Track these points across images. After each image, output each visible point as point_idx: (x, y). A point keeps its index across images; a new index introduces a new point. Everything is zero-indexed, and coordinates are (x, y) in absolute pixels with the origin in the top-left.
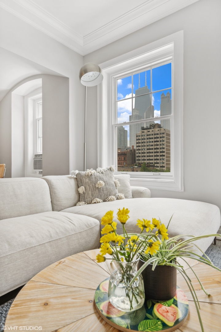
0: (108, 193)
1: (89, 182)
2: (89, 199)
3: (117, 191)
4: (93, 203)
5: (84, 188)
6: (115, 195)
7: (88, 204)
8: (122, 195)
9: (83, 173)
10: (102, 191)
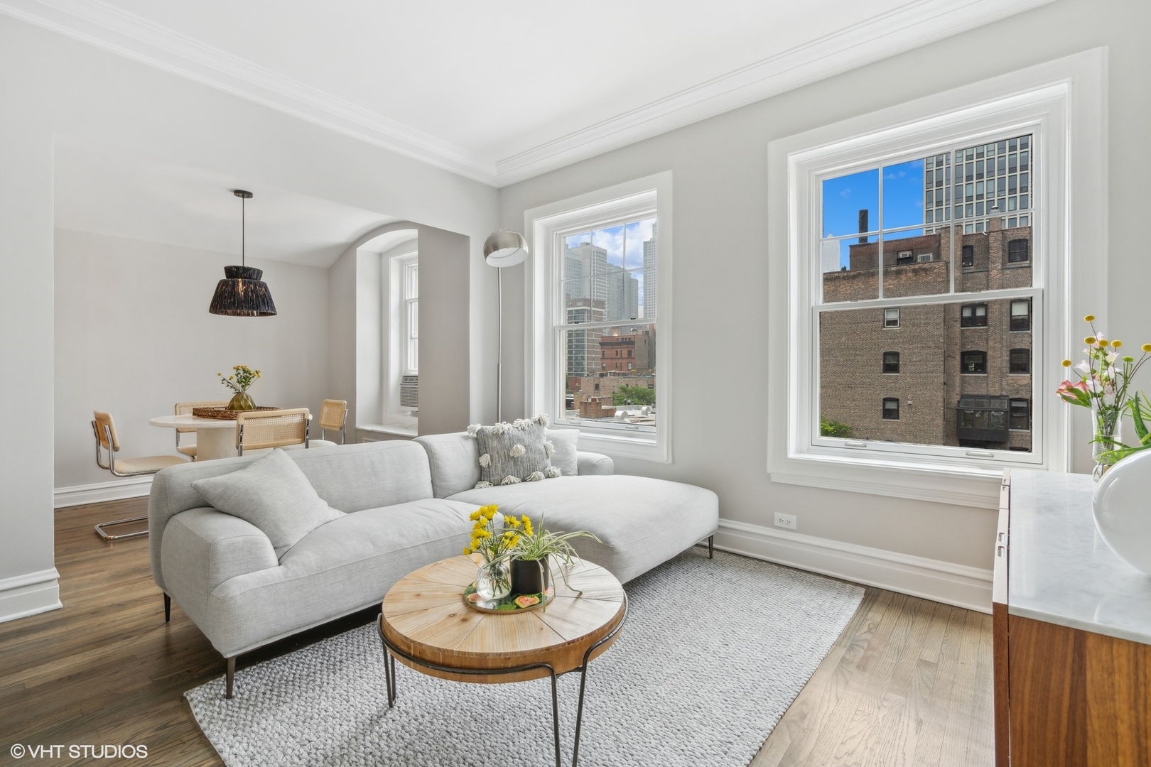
0: (532, 467)
1: (499, 446)
2: (497, 478)
3: (549, 462)
4: (504, 485)
5: (489, 457)
6: (543, 470)
7: (494, 485)
8: (557, 471)
9: (489, 428)
10: (519, 463)
